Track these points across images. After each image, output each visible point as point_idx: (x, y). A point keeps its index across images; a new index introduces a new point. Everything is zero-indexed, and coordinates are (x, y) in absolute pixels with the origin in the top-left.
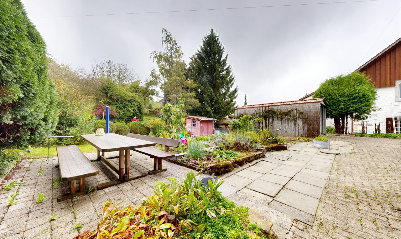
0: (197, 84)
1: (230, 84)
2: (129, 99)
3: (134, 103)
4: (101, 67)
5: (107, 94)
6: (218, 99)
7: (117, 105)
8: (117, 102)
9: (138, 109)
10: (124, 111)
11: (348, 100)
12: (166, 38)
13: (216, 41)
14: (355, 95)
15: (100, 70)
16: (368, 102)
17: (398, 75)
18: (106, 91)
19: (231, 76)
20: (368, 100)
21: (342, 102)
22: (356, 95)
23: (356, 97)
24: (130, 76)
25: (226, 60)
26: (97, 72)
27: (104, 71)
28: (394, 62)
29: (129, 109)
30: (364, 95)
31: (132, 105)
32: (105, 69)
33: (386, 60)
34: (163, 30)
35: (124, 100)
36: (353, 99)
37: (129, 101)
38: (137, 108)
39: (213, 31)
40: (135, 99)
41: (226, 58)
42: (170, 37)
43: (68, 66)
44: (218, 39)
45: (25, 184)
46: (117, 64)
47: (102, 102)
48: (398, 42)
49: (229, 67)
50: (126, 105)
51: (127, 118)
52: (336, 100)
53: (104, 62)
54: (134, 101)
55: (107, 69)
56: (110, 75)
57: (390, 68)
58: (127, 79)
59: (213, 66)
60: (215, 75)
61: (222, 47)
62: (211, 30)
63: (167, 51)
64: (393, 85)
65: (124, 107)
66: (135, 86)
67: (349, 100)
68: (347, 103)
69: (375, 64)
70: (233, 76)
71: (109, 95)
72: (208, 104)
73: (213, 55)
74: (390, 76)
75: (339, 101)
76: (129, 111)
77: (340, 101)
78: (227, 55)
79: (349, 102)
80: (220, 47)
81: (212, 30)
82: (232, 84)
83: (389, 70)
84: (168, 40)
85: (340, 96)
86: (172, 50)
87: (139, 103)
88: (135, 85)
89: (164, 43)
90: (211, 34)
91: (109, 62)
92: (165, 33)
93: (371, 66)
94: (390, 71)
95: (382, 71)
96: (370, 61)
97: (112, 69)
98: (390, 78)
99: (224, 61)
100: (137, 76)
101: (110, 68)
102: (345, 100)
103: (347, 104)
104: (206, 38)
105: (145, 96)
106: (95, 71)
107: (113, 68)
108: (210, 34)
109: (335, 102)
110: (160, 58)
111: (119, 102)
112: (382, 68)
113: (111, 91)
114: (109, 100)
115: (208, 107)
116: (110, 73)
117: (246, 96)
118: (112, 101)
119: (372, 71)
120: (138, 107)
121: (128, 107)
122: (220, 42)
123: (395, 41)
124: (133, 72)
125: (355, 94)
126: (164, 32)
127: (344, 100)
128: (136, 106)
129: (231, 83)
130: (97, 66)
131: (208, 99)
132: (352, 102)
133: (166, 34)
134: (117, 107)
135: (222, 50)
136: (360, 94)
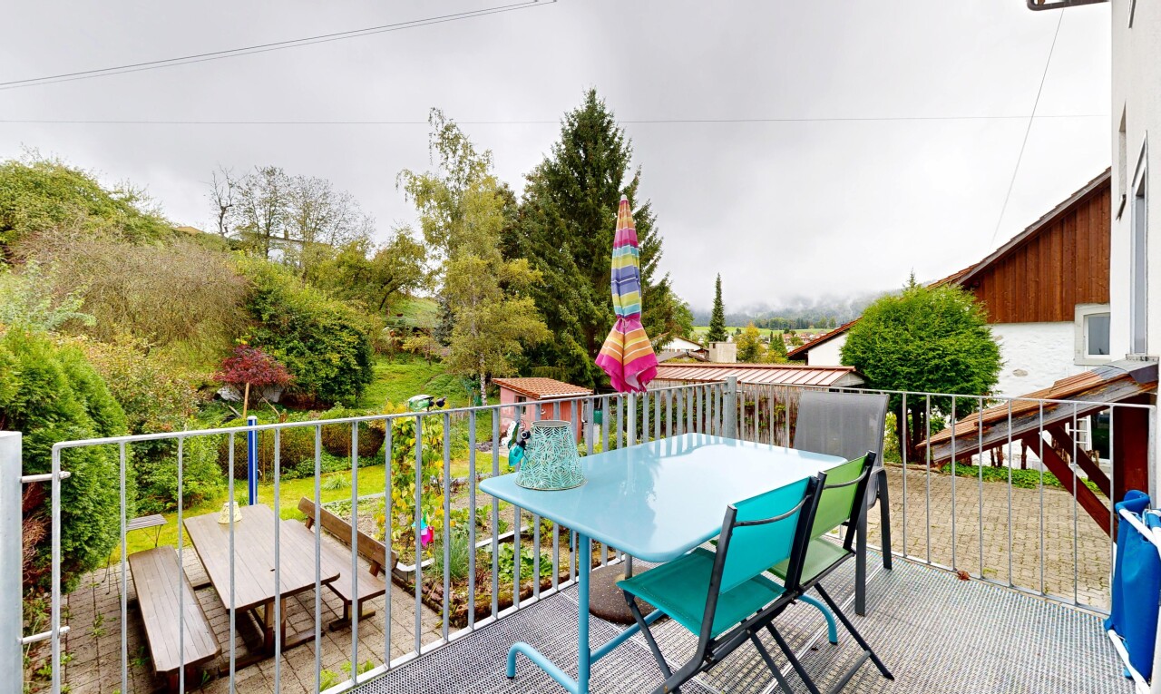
0: (540, 270)
1: (647, 267)
2: (328, 322)
3: (344, 334)
4: (245, 188)
5: (259, 313)
6: (605, 316)
7: (291, 344)
8: (289, 332)
9: (356, 355)
10: (311, 363)
11: (917, 372)
12: (442, 136)
13: (605, 130)
14: (933, 363)
15: (240, 197)
16: (968, 381)
17: (1080, 289)
18: (258, 304)
19: (650, 239)
20: (968, 376)
21: (904, 378)
22: (937, 361)
23: (937, 367)
24: (340, 217)
25: (635, 189)
26: (231, 205)
27: (255, 202)
28: (1070, 251)
29: (328, 356)
30: (955, 363)
31: (337, 343)
32: (258, 193)
33: (1053, 245)
34: (433, 115)
35: (312, 326)
36: (930, 372)
37: (327, 330)
38: (351, 350)
39: (596, 96)
40: (346, 323)
41: (635, 182)
42: (455, 131)
43: (136, 193)
44: (609, 122)
45: (76, 663)
46: (295, 180)
47: (245, 342)
48: (1077, 198)
49: (645, 208)
50: (318, 341)
51: (320, 383)
52: (889, 370)
53: (255, 173)
54: (343, 327)
55: (265, 196)
56: (272, 214)
57: (1062, 267)
58: (329, 228)
59: (594, 209)
60: (599, 241)
61: (624, 146)
62: (588, 91)
63: (447, 174)
64: (1068, 316)
65: (310, 349)
66: (352, 262)
67: (921, 372)
68: (915, 382)
69: (1026, 253)
70: (658, 237)
71: (265, 317)
72: (574, 333)
73: (593, 176)
74: (1062, 292)
75: (895, 373)
76: (328, 362)
77: (898, 373)
78: (639, 173)
79: (920, 379)
80: (619, 145)
81: (593, 93)
82: (653, 266)
83: (1058, 274)
84: (450, 139)
85: (899, 359)
86: (461, 170)
87: (359, 334)
88: (351, 258)
89: (436, 151)
90: (589, 107)
91: (271, 172)
92: (439, 121)
93: (1015, 258)
94: (1061, 277)
95: (1041, 274)
96: (1010, 246)
97: (279, 195)
98: (1061, 297)
99: (629, 192)
100: (361, 218)
101: (274, 192)
102: (910, 373)
103: (915, 384)
104: (572, 119)
105: (387, 288)
106: (224, 205)
107: (283, 191)
108: (584, 108)
109: (887, 376)
110: (425, 192)
111: (296, 333)
112: (1042, 266)
113: (272, 304)
114: (264, 334)
115: (574, 343)
116: (273, 208)
117: (719, 279)
118: (276, 333)
119: (1018, 271)
120: (354, 347)
121: (326, 348)
122: (617, 130)
123: (1070, 196)
124: (348, 204)
125: (934, 358)
126: (433, 120)
127: (908, 373)
128: (350, 343)
129: (652, 262)
130: (231, 186)
131: (575, 319)
132: (928, 380)
133: (440, 125)
134: (289, 351)
135: (624, 155)
136: (946, 359)
